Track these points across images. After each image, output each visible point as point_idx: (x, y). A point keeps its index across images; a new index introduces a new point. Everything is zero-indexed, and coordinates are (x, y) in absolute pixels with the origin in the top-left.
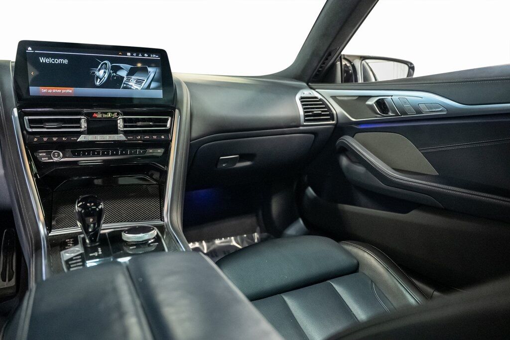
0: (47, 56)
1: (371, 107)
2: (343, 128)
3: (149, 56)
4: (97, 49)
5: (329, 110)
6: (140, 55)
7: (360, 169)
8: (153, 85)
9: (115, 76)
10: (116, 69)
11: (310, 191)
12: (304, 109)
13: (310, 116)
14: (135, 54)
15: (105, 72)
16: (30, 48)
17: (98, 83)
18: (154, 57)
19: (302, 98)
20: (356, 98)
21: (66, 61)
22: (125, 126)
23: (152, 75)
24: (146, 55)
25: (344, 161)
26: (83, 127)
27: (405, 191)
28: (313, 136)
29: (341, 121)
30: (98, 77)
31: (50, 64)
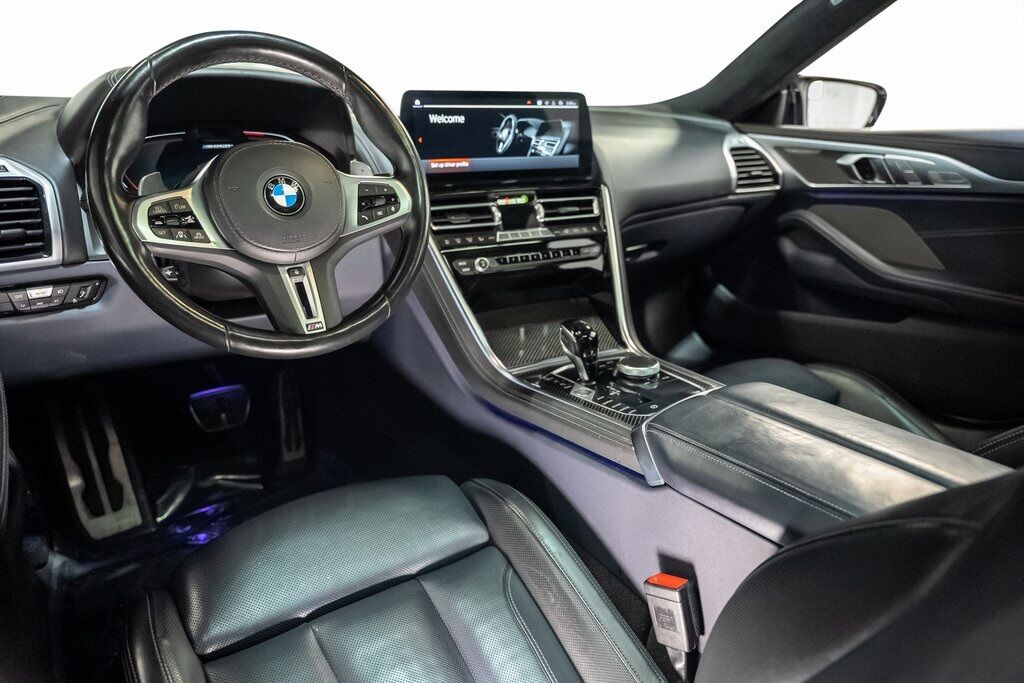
0: (439, 112)
1: (847, 169)
2: (792, 197)
3: (565, 104)
4: (500, 97)
5: (772, 169)
6: (554, 102)
7: (823, 261)
8: (568, 148)
9: (520, 138)
10: (522, 127)
11: (722, 291)
12: (738, 167)
13: (747, 179)
14: (547, 103)
15: (509, 133)
16: (417, 102)
17: (500, 150)
18: (572, 105)
19: (732, 149)
20: (818, 152)
21: (461, 119)
22: (546, 215)
23: (566, 134)
24: (560, 102)
25: (788, 247)
26: (497, 219)
27: (900, 293)
28: (741, 209)
29: (789, 186)
30: (500, 141)
31: (443, 124)
